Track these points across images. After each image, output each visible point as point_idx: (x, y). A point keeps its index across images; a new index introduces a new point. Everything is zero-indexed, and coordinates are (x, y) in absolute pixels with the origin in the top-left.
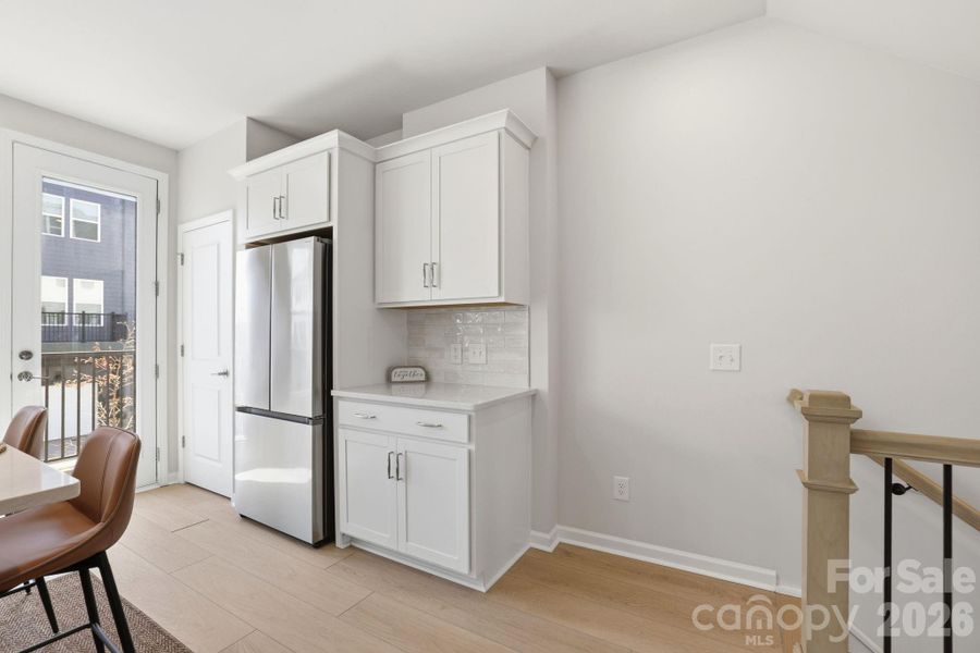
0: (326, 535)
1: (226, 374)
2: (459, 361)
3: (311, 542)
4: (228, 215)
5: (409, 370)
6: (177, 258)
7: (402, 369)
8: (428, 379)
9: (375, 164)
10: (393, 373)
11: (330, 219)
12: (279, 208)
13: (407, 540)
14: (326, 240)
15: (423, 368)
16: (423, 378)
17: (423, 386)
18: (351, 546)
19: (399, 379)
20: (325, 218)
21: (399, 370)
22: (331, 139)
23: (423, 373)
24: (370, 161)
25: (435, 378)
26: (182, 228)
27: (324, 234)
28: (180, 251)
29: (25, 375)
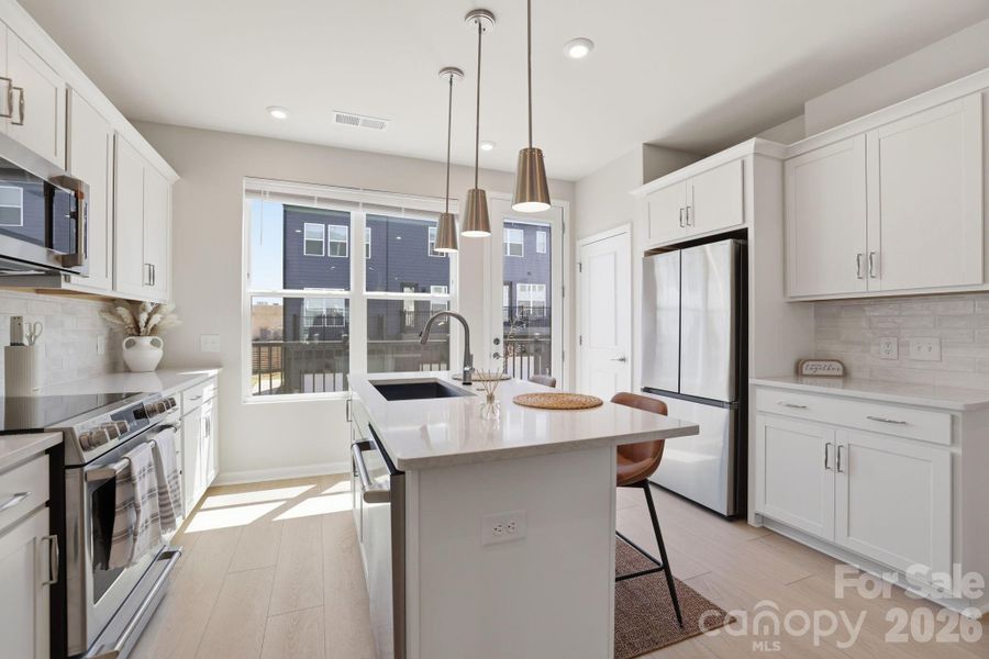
0: (738, 511)
1: (623, 360)
2: (894, 354)
3: (725, 514)
4: (627, 228)
5: (823, 364)
6: (576, 266)
7: (814, 363)
8: (845, 375)
9: (783, 161)
10: (805, 366)
11: (744, 221)
12: (686, 216)
13: (849, 535)
14: (741, 241)
15: (839, 361)
16: (840, 373)
17: (840, 381)
18: (763, 528)
19: (811, 372)
20: (741, 222)
21: (811, 363)
22: (747, 148)
23: (841, 367)
24: (778, 159)
25: (855, 374)
26: (579, 243)
27: (740, 236)
28: (578, 261)
29: (496, 355)
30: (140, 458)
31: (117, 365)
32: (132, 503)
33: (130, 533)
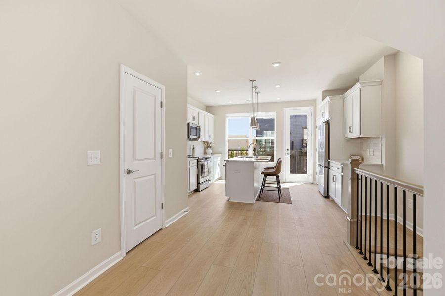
0: (328, 195)
9: (344, 99)
11: (329, 118)
29: (288, 154)
30: (205, 163)
31: (205, 153)
32: (204, 169)
33: (204, 172)
